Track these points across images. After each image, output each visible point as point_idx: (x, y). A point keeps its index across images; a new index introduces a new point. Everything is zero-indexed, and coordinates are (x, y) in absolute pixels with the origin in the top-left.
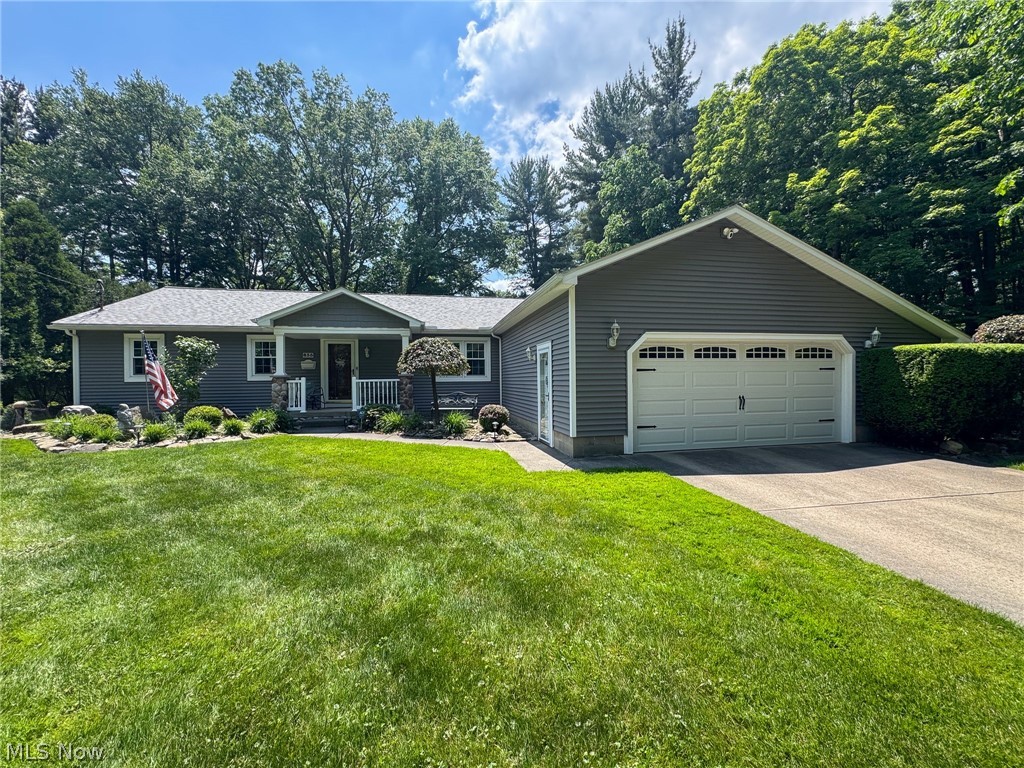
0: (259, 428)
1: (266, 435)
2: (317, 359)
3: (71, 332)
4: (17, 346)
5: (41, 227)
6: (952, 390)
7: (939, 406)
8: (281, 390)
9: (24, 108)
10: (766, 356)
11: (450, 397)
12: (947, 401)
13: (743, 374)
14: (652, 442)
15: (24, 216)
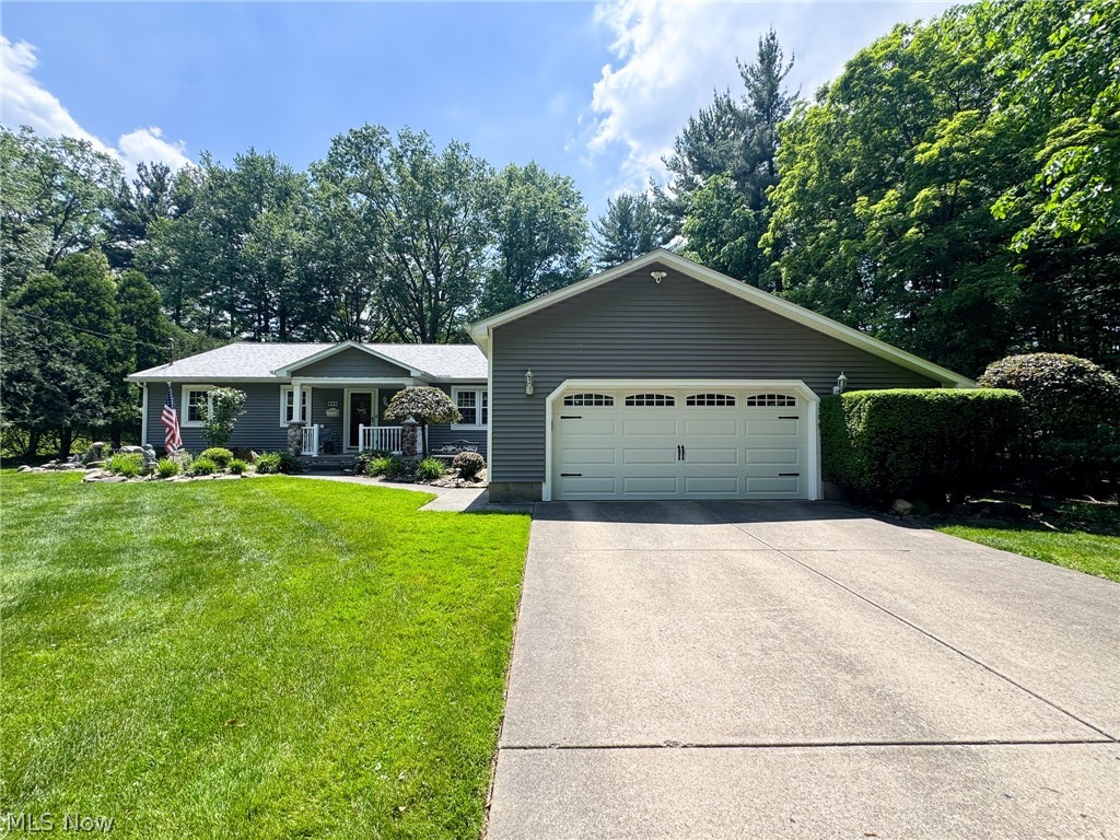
0: (262, 469)
1: (266, 475)
2: (340, 407)
3: (142, 384)
4: (116, 396)
5: (145, 294)
6: (890, 442)
7: (875, 459)
8: (296, 436)
9: (169, 188)
10: (711, 403)
11: (453, 445)
12: (885, 453)
13: (683, 423)
14: (572, 490)
15: (134, 285)
